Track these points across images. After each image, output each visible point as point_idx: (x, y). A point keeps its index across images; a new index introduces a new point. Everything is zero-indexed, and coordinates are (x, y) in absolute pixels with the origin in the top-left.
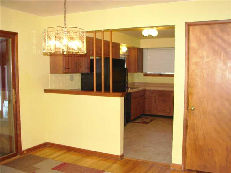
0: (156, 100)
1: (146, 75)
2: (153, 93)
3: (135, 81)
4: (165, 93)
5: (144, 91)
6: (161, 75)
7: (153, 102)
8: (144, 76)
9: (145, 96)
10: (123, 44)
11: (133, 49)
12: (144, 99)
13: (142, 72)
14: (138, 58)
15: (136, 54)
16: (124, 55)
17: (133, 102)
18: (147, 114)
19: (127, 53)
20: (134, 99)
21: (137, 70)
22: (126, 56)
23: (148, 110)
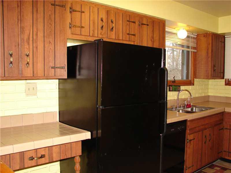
1: (229, 83)
3: (210, 94)
5: (223, 114)
8: (226, 84)
9: (224, 123)
10: (180, 24)
11: (204, 36)
12: (222, 129)
13: (223, 78)
14: (212, 52)
15: (209, 44)
16: (188, 47)
17: (190, 141)
18: (227, 158)
19: (193, 43)
20: (195, 134)
21: (210, 74)
22: (192, 49)
23: (228, 151)
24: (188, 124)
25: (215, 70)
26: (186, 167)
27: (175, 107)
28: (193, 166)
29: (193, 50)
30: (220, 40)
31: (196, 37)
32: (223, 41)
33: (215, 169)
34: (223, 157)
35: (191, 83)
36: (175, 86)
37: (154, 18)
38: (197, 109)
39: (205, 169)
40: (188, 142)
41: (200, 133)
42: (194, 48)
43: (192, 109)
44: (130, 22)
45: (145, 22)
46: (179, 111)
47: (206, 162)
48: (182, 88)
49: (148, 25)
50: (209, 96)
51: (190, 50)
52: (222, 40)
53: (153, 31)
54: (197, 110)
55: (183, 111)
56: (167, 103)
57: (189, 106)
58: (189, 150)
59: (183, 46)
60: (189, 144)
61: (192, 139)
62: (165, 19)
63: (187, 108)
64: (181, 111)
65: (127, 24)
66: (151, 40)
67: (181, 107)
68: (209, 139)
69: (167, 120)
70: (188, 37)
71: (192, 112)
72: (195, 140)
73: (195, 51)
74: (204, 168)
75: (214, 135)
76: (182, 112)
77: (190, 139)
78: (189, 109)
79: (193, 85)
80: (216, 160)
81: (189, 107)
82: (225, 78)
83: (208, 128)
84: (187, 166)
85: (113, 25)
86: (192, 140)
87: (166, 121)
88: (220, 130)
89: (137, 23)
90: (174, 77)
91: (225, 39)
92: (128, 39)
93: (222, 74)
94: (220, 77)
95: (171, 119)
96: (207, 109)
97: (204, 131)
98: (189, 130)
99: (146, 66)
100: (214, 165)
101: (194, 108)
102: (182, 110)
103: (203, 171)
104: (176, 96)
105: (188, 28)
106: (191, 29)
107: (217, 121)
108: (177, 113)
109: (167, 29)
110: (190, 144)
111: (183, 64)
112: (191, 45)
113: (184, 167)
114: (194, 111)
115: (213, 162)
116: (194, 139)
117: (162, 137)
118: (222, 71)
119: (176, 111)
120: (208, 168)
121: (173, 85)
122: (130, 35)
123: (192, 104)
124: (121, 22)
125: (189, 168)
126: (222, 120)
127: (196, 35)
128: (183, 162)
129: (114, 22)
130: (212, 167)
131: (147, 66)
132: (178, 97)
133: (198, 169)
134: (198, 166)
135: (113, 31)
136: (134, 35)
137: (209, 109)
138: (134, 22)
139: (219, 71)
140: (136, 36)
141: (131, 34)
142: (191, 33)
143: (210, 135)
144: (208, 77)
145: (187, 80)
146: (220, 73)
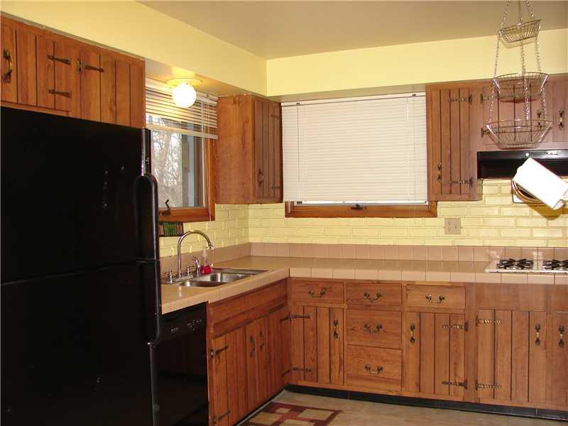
0: (336, 323)
1: (295, 211)
2: (323, 294)
3: (251, 240)
4: (379, 296)
5: (285, 282)
6: (358, 211)
7: (327, 333)
8: (287, 215)
9: (290, 304)
11: (235, 102)
12: (287, 318)
13: (281, 200)
14: (254, 139)
15: (247, 122)
16: (197, 128)
17: (218, 352)
18: (302, 383)
19: (209, 120)
20: (228, 335)
21: (251, 192)
22: (207, 132)
23: (302, 367)
24: (211, 312)
25: (262, 181)
26: (214, 417)
27: (174, 275)
28: (229, 412)
29: (210, 136)
30: (271, 113)
31: (216, 103)
32: (277, 114)
33: (280, 413)
34: (293, 382)
35: (207, 215)
36: (169, 223)
37: (117, 53)
38: (225, 276)
39: (257, 417)
40: (212, 356)
41: (240, 331)
42: (213, 131)
43: (214, 278)
44: (57, 62)
45: (94, 64)
46: (183, 284)
47: (258, 400)
48: (188, 227)
49: (101, 70)
50: (250, 245)
51: (202, 135)
52: (274, 112)
53: (115, 86)
54: (226, 278)
55: (194, 283)
56: (159, 263)
57: (205, 270)
58: (217, 376)
59: (184, 125)
60: (216, 361)
61: (221, 348)
62: (143, 58)
63: (202, 275)
64: (188, 284)
65: (49, 65)
66: (111, 109)
67: (187, 273)
68: (260, 344)
69: (163, 306)
70: (197, 103)
71: (213, 284)
72: (228, 350)
73: (215, 137)
74: (253, 414)
75: (269, 333)
76: (191, 284)
77: (215, 350)
78: (207, 278)
79: (213, 219)
80: (280, 392)
81: (206, 273)
82: (284, 200)
83: (256, 319)
84: (216, 414)
85: (11, 65)
86: (222, 350)
87: (160, 308)
88: (281, 320)
89: (74, 64)
90: (168, 201)
91: (281, 110)
92: (51, 105)
93: (278, 192)
94: (274, 197)
95: (168, 304)
96: (247, 276)
97: (247, 327)
98: (214, 327)
99: (104, 173)
100: (273, 404)
101: (219, 275)
102: (191, 282)
103: (251, 421)
104: (173, 249)
105: (197, 82)
106: (205, 83)
107: (274, 300)
108: (180, 288)
109: (149, 83)
110: (218, 360)
111: (185, 170)
112: (204, 123)
113: (210, 417)
114: (219, 281)
115: (272, 398)
116: (226, 348)
117: (153, 349)
118: (278, 184)
119: (177, 284)
120: (262, 413)
121: (165, 220)
122: (57, 95)
123: (212, 265)
124: (31, 59)
125: (220, 419)
126: (286, 297)
127: (217, 98)
128: (205, 406)
129: (13, 58)
130: (271, 409)
131: (106, 172)
132: (179, 251)
133: (241, 418)
134: (240, 410)
135: (9, 82)
136: (67, 95)
137: (253, 274)
138: (67, 62)
139: (271, 185)
140: (73, 96)
141: (58, 93)
142: (205, 95)
143: (261, 334)
144: (246, 200)
145: (199, 208)
146: (273, 188)
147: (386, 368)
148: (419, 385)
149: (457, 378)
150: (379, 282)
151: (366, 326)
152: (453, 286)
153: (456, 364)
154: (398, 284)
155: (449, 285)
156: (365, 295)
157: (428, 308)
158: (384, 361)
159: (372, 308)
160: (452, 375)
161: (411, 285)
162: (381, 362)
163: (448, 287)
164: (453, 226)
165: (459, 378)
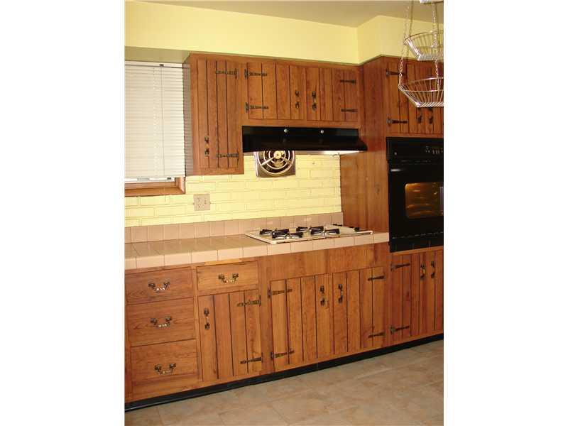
147: (181, 362)
148: (217, 372)
149: (254, 354)
150: (164, 269)
151: (152, 322)
152: (244, 262)
153: (252, 340)
154: (186, 268)
155: (241, 261)
156: (150, 285)
157: (220, 289)
158: (176, 357)
159: (158, 299)
160: (250, 353)
161: (201, 267)
162: (174, 358)
163: (240, 264)
164: (202, 202)
165: (256, 353)
